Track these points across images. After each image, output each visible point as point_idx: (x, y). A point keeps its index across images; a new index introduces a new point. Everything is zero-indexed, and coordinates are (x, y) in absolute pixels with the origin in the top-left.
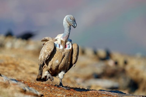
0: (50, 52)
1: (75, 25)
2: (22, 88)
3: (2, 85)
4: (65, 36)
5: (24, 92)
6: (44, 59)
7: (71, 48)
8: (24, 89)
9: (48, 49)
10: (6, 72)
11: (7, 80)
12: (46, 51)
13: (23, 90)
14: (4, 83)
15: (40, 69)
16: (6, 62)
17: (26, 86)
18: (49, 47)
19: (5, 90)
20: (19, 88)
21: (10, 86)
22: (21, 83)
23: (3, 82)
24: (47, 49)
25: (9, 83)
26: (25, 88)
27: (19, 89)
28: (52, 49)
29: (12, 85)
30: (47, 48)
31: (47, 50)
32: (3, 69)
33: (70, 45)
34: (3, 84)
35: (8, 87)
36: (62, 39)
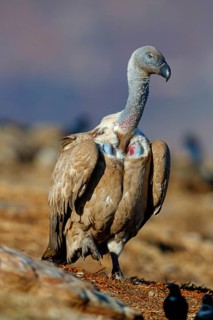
0: (86, 172)
1: (168, 73)
2: (78, 292)
3: (12, 282)
4: (127, 119)
5: (83, 304)
6: (70, 198)
7: (146, 154)
8: (83, 296)
9: (80, 165)
10: (34, 241)
11: (29, 268)
12: (72, 171)
13: (79, 298)
14: (22, 275)
15: (57, 230)
16: (33, 210)
17: (88, 288)
18: (83, 157)
19: (19, 299)
20: (68, 292)
21: (40, 287)
22: (74, 279)
23: (16, 271)
24: (77, 164)
25: (37, 276)
26: (84, 292)
27: (64, 297)
28: (93, 164)
29: (46, 284)
30: (76, 161)
31: (76, 167)
32: (25, 233)
33: (144, 145)
34: (16, 278)
35: (34, 289)
36: (117, 128)
